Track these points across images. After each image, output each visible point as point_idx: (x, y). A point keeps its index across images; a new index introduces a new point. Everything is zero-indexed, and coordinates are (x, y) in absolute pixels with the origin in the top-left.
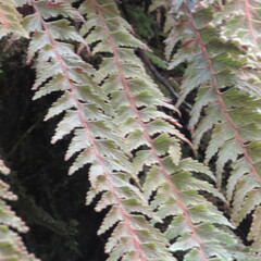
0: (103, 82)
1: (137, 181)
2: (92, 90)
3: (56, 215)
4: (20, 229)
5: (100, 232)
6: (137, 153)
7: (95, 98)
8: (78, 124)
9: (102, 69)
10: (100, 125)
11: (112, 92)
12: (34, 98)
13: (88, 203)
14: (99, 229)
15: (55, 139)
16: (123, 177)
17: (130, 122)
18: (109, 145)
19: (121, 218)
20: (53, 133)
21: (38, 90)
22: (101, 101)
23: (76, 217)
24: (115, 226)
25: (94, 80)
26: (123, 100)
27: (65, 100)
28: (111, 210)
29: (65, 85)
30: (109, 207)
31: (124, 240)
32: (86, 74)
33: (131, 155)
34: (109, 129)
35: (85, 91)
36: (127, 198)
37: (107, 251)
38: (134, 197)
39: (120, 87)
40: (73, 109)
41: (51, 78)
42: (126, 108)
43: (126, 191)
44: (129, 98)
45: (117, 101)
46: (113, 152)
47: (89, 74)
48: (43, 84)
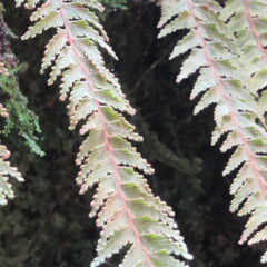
0: (229, 20)
1: (263, 120)
2: (218, 28)
3: (179, 152)
4: (146, 171)
5: (225, 173)
6: (263, 93)
7: (221, 36)
8: (204, 63)
9: (228, 6)
10: (226, 64)
11: (238, 30)
12: (160, 36)
13: (213, 143)
14: (224, 169)
15: (180, 78)
16: (248, 117)
17: (256, 61)
18: (235, 84)
19: (246, 159)
20: (178, 72)
21: (163, 27)
22: (227, 40)
23: (199, 155)
24: (240, 166)
25: (220, 18)
26: (249, 38)
27: (190, 38)
28: (237, 151)
29: (190, 23)
30: (235, 148)
31: (249, 181)
32: (212, 12)
33: (257, 95)
34: (235, 69)
35: (211, 29)
36: (253, 138)
37: (232, 192)
38: (259, 138)
39: (246, 25)
40: (199, 47)
41: (176, 16)
42: (252, 47)
43: (252, 131)
44: (255, 37)
45: (243, 39)
46: (239, 91)
47: (216, 12)
48: (168, 22)
